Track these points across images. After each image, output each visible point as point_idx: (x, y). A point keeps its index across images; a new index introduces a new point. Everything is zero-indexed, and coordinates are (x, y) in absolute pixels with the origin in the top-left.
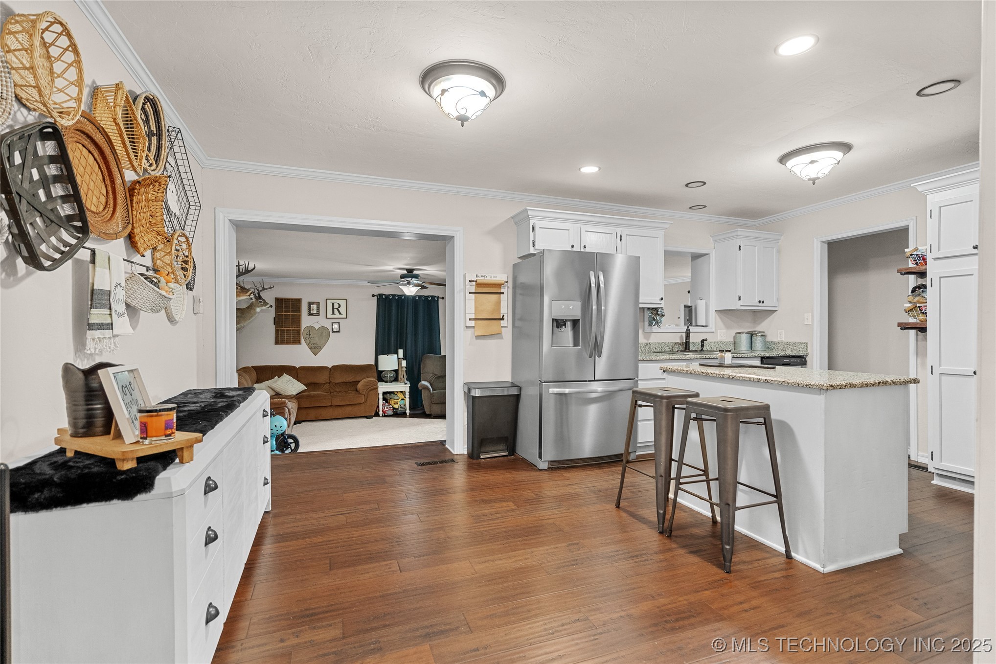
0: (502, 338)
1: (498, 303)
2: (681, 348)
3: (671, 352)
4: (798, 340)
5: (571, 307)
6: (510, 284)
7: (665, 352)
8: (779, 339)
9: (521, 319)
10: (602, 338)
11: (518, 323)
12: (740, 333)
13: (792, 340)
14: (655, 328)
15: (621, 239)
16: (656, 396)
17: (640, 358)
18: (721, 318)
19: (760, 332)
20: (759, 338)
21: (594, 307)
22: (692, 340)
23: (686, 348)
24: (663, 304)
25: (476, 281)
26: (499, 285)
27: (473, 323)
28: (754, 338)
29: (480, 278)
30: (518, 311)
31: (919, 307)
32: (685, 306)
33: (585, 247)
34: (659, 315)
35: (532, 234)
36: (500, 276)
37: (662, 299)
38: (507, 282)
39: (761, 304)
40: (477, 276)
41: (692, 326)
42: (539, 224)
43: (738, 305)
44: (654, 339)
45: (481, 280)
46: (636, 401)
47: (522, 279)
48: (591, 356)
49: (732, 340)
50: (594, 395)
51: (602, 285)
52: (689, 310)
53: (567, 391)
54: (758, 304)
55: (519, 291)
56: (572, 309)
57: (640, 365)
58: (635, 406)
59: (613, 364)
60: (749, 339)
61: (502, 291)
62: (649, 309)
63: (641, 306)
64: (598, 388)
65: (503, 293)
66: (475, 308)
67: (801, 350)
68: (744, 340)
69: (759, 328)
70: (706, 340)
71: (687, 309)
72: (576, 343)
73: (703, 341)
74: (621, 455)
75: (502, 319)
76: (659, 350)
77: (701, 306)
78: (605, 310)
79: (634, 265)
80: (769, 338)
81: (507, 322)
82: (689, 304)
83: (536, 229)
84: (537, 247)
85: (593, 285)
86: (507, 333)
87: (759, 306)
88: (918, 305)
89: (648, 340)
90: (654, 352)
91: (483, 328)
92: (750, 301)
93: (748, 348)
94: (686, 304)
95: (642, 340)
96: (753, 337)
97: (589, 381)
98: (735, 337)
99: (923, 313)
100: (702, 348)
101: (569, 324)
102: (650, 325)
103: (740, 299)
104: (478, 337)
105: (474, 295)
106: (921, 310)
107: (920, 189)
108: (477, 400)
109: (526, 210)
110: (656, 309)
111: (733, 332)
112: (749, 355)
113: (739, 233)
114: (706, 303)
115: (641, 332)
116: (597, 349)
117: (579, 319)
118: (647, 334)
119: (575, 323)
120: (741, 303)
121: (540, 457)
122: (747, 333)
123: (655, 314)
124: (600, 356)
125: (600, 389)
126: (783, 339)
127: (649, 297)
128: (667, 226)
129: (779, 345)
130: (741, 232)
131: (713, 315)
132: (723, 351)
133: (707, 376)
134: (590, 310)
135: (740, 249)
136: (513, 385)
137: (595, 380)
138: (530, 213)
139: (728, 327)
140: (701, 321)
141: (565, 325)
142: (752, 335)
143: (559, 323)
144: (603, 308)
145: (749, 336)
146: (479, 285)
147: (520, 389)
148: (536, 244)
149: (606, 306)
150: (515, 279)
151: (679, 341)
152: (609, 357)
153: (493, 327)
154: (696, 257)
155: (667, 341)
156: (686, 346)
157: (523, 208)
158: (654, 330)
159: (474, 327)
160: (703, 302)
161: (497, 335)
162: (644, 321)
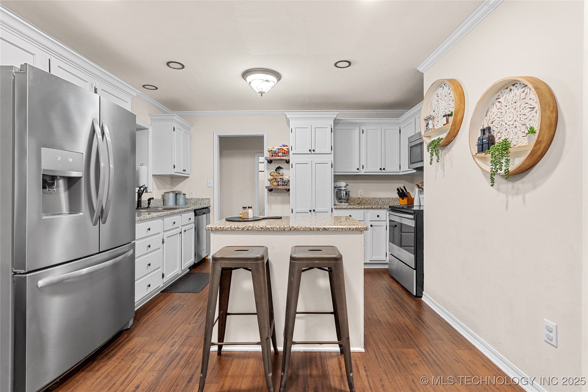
4: (204, 197)
5: (71, 160)
8: (191, 197)
12: (168, 193)
13: (201, 197)
18: (155, 181)
20: (182, 196)
31: (275, 178)
39: (184, 172)
43: (173, 172)
48: (95, 224)
49: (161, 198)
54: (182, 172)
67: (207, 203)
68: (171, 198)
70: (153, 199)
73: (149, 200)
77: (143, 171)
80: (187, 197)
87: (182, 173)
88: (275, 177)
92: (179, 170)
93: (174, 204)
96: (177, 196)
98: (163, 196)
99: (277, 181)
100: (149, 206)
101: (61, 182)
103: (174, 168)
106: (276, 180)
107: (288, 116)
111: (162, 192)
113: (175, 118)
114: (147, 168)
120: (175, 170)
122: (172, 192)
124: (104, 222)
126: (194, 196)
128: (135, 95)
129: (192, 201)
131: (151, 178)
132: (246, 208)
135: (174, 130)
137: (100, 253)
139: (159, 188)
140: (143, 183)
142: (177, 194)
143: (46, 181)
145: (174, 195)
154: (138, 129)
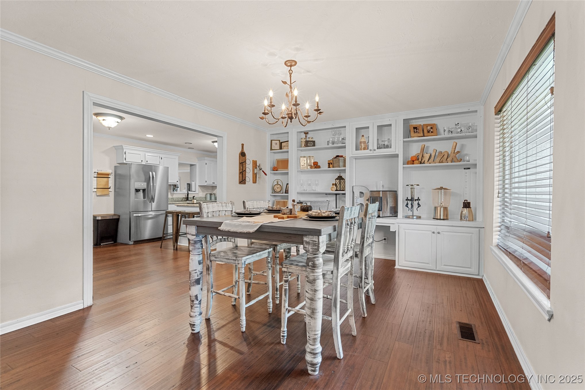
0: (109, 196)
1: (108, 182)
2: (185, 199)
3: (182, 201)
5: (142, 185)
6: (113, 174)
7: (179, 201)
9: (118, 188)
10: (155, 196)
11: (117, 190)
12: (207, 194)
14: (175, 192)
15: (162, 159)
16: (173, 212)
17: (169, 203)
18: (201, 189)
19: (214, 193)
21: (152, 184)
22: (189, 196)
23: (187, 200)
24: (178, 183)
25: (97, 173)
26: (108, 175)
27: (95, 190)
28: (212, 195)
29: (99, 171)
30: (117, 185)
32: (187, 184)
33: (147, 161)
34: (176, 187)
35: (124, 155)
36: (109, 170)
37: (177, 181)
38: (112, 173)
39: (214, 184)
40: (98, 170)
41: (190, 191)
42: (127, 151)
43: (205, 184)
44: (175, 196)
45: (100, 172)
46: (167, 215)
47: (119, 172)
48: (150, 202)
49: (205, 196)
50: (150, 216)
51: (154, 176)
52: (189, 185)
53: (140, 215)
54: (213, 184)
55: (117, 177)
56: (143, 185)
57: (169, 205)
58: (166, 216)
59: (158, 205)
60: (210, 196)
61: (109, 177)
62: (173, 185)
63: (169, 184)
64: (153, 213)
65: (110, 178)
66: (97, 183)
68: (208, 196)
69: (214, 192)
70: (195, 196)
71: (188, 185)
72: (144, 197)
73: (193, 197)
74: (161, 237)
75: (110, 188)
76: (177, 200)
77: (193, 184)
78: (156, 185)
79: (167, 170)
81: (112, 190)
82: (189, 183)
83: (126, 153)
84: (127, 160)
85: (151, 176)
86: (112, 194)
89: (172, 197)
90: (175, 201)
91: (100, 192)
92: (210, 183)
94: (188, 183)
95: (170, 196)
97: (149, 211)
98: (205, 195)
101: (141, 191)
102: (173, 191)
103: (206, 182)
104: (98, 196)
105: (96, 178)
108: (100, 221)
109: (122, 146)
110: (176, 185)
112: (210, 201)
113: (206, 159)
114: (195, 183)
115: (169, 193)
116: (152, 199)
117: (145, 189)
118: (172, 195)
119: (144, 190)
120: (207, 183)
121: (130, 240)
122: (209, 194)
123: (175, 187)
124: (153, 202)
125: (153, 214)
127: (172, 180)
128: (180, 155)
130: (206, 158)
131: (197, 187)
133: (188, 206)
134: (150, 185)
135: (206, 164)
136: (115, 215)
137: (152, 211)
138: (124, 147)
139: (203, 192)
140: (193, 189)
141: (140, 191)
142: (211, 194)
143: (137, 191)
144: (155, 184)
145: (210, 195)
146: (98, 174)
147: (119, 216)
148: (126, 159)
149: (156, 184)
150: (115, 172)
151: (185, 197)
152: (157, 203)
153: (105, 192)
154: (191, 165)
155: (180, 197)
156: (187, 199)
157: (121, 145)
158: (175, 193)
159: (96, 192)
160: (194, 182)
161: (107, 195)
162: (171, 189)
